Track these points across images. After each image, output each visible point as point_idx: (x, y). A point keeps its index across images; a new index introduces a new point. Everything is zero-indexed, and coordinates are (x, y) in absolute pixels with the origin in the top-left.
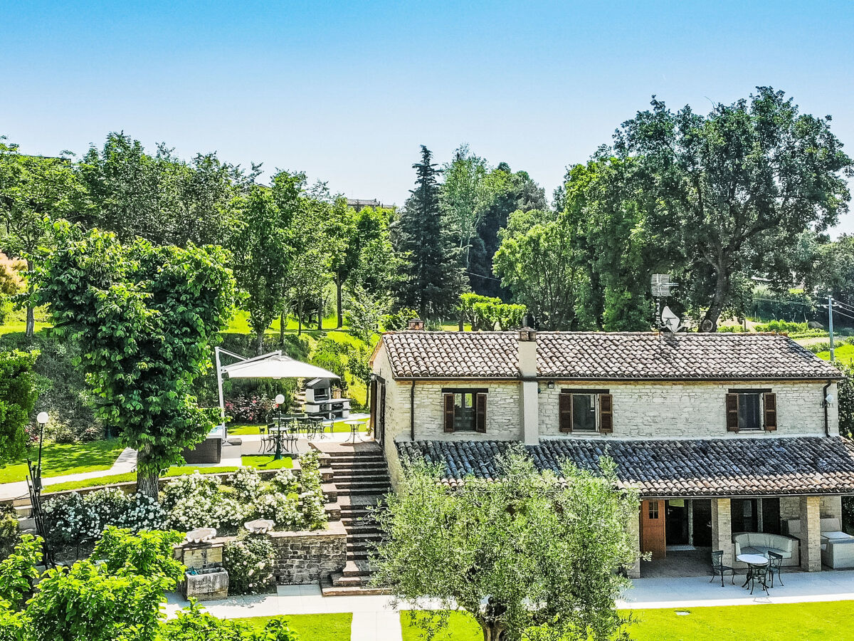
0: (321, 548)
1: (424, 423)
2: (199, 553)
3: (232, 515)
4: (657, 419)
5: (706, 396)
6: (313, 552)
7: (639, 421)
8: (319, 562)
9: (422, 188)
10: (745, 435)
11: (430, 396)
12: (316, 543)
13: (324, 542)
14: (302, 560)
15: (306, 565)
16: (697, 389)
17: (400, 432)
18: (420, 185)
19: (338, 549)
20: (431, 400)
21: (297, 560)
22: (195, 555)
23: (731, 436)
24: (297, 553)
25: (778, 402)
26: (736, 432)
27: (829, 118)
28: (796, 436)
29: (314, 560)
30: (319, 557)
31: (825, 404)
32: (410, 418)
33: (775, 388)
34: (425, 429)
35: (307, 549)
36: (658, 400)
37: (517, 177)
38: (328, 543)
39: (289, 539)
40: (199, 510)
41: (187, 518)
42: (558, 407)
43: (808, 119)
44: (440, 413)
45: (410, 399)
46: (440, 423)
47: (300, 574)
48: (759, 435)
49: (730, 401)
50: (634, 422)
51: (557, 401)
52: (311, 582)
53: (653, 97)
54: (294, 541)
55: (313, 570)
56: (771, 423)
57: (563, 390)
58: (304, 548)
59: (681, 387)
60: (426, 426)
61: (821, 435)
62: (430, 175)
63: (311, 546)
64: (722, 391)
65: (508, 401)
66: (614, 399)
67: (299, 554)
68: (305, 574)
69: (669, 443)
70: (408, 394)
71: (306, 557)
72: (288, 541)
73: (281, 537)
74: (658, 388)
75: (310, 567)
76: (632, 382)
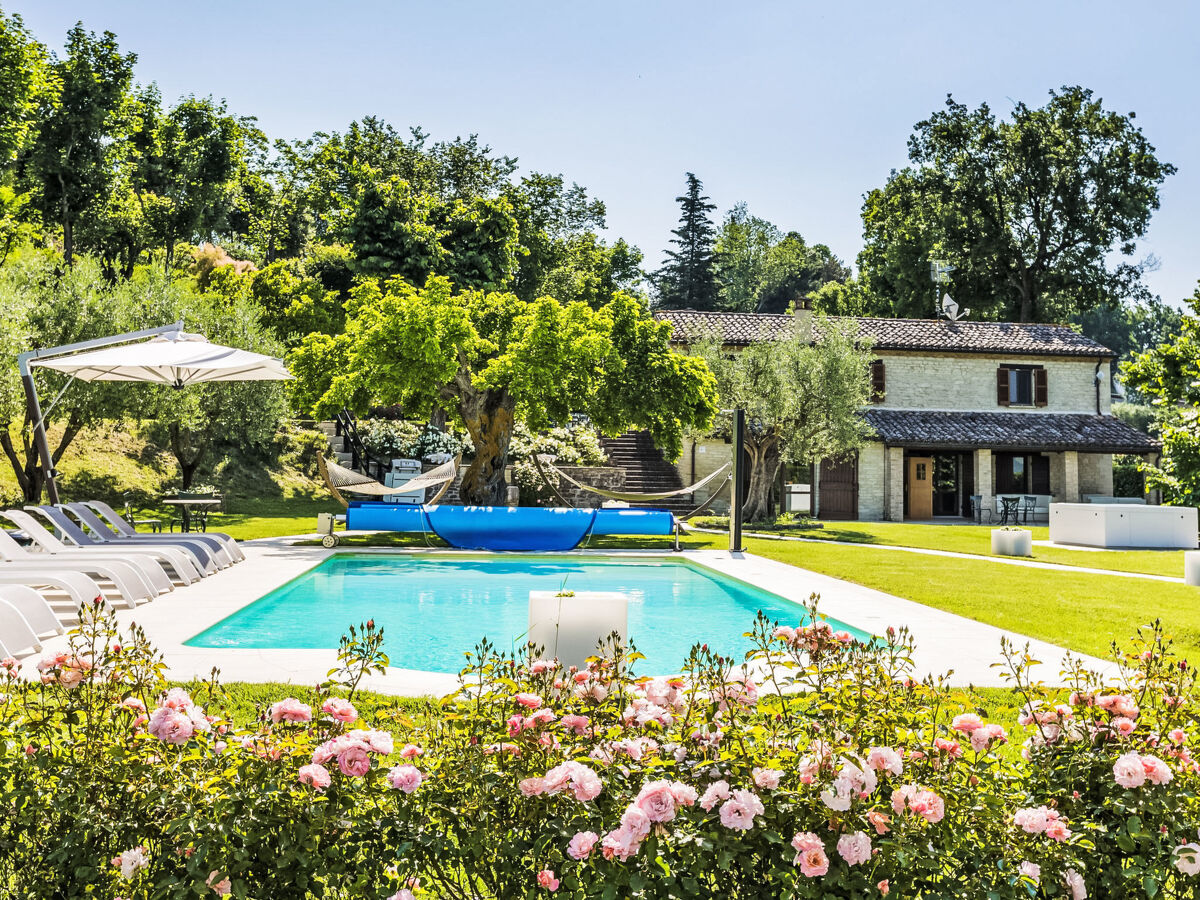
4: (928, 391)
5: (977, 370)
7: (911, 392)
9: (688, 226)
10: (1015, 410)
16: (969, 363)
18: (685, 223)
19: (617, 482)
23: (1002, 410)
25: (1050, 378)
26: (1007, 406)
27: (1133, 115)
28: (1066, 413)
31: (1097, 382)
33: (1047, 365)
36: (930, 372)
37: (814, 252)
43: (1113, 117)
48: (1030, 410)
49: (1002, 375)
50: (906, 393)
53: (949, 95)
56: (1042, 399)
59: (952, 359)
61: (1093, 413)
62: (699, 210)
64: (993, 365)
66: (887, 370)
69: (939, 413)
74: (930, 361)
76: (905, 352)
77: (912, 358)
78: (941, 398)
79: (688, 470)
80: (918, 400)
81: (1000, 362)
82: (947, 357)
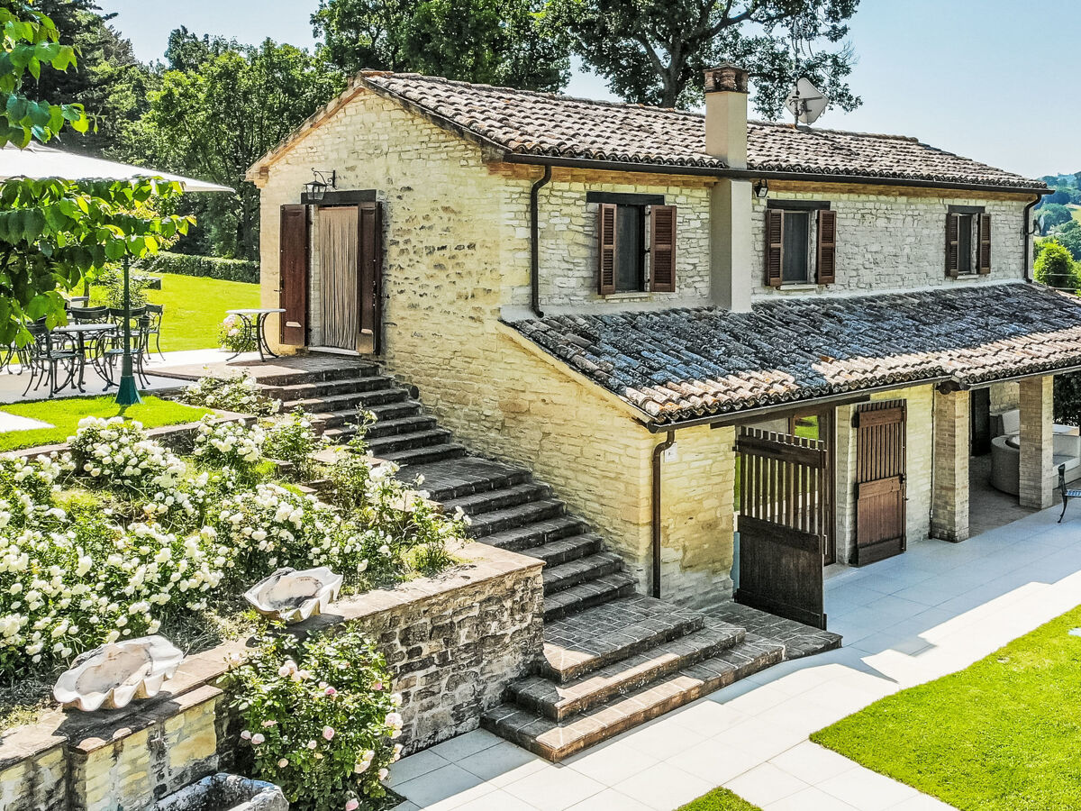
0: (482, 619)
1: (555, 276)
2: (136, 745)
3: (186, 576)
6: (463, 637)
8: (478, 662)
11: (566, 210)
12: (471, 607)
13: (489, 599)
14: (433, 669)
15: (444, 682)
17: (507, 299)
19: (523, 609)
20: (567, 220)
21: (420, 673)
22: (126, 755)
23: (949, 284)
24: (419, 651)
25: (993, 228)
26: (953, 278)
29: (466, 658)
30: (477, 648)
32: (527, 264)
33: (990, 206)
34: (557, 290)
35: (444, 631)
38: (499, 600)
39: (398, 613)
40: (58, 581)
41: (25, 619)
42: (762, 236)
44: (584, 252)
45: (528, 216)
46: (585, 274)
47: (426, 714)
48: (972, 282)
49: (950, 225)
51: (762, 225)
52: (460, 730)
54: (410, 618)
55: (464, 692)
56: (985, 261)
57: (772, 204)
58: (438, 630)
60: (558, 281)
63: (456, 620)
64: (942, 208)
67: (425, 652)
68: (442, 709)
70: (524, 203)
71: (443, 657)
72: (394, 622)
73: (373, 615)
75: (453, 684)
76: (860, 186)
77: (863, 197)
78: (890, 271)
79: (645, 515)
80: (868, 276)
81: (949, 202)
82: (901, 194)
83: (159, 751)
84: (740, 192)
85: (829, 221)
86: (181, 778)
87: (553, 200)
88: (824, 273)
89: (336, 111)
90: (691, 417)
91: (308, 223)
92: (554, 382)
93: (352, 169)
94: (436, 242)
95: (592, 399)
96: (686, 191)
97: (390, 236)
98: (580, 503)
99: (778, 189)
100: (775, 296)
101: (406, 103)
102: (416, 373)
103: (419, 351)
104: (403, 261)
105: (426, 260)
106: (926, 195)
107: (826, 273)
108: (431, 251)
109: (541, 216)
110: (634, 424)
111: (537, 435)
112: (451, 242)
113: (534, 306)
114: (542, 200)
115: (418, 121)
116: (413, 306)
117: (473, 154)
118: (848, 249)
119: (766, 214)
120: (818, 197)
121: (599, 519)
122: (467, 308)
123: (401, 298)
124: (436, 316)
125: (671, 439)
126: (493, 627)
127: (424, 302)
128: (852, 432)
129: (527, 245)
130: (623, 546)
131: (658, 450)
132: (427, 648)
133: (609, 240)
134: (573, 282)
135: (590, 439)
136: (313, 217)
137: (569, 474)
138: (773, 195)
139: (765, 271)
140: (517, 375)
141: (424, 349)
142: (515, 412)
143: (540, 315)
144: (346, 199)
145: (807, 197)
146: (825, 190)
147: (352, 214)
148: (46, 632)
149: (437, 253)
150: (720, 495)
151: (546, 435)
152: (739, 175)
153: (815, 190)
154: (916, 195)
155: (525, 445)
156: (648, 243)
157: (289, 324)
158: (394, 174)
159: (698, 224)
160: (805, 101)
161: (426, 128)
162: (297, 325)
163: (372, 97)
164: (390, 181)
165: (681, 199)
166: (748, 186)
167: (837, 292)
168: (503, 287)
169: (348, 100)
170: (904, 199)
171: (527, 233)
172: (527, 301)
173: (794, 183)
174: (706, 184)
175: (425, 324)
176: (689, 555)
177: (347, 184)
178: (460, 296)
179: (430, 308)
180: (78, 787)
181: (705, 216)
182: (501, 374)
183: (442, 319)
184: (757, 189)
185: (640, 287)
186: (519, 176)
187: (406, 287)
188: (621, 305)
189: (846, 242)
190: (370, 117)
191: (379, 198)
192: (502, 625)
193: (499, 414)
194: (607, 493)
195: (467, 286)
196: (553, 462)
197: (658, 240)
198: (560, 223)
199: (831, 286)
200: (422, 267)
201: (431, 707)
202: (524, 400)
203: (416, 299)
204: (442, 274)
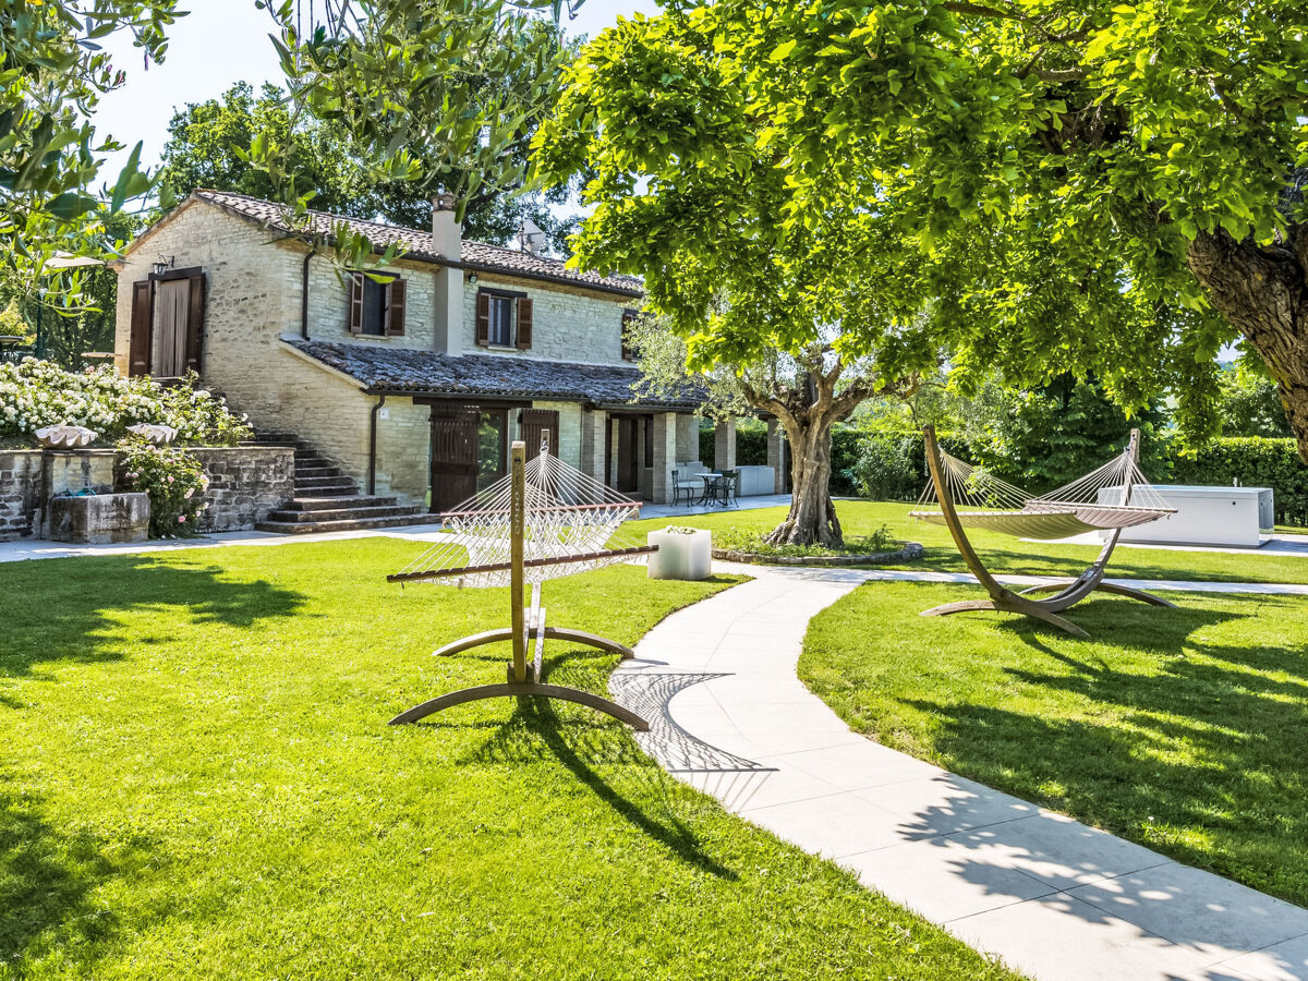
0: (257, 471)
1: (320, 317)
6: (245, 478)
8: (254, 494)
11: (328, 276)
12: (249, 463)
13: (261, 461)
14: (227, 490)
15: (234, 499)
17: (286, 328)
19: (281, 472)
20: (329, 282)
21: (220, 491)
22: (72, 466)
23: (626, 364)
24: (220, 478)
26: (630, 360)
29: (247, 490)
30: (256, 485)
32: (300, 307)
34: (320, 326)
35: (234, 471)
38: (267, 463)
39: (207, 453)
42: (473, 311)
44: (340, 304)
45: (302, 276)
46: (340, 318)
47: (223, 514)
50: (547, 339)
51: (474, 302)
52: (242, 528)
54: (215, 458)
55: (246, 507)
57: (482, 289)
58: (230, 470)
60: (321, 320)
63: (241, 467)
64: (619, 310)
65: (422, 296)
66: (533, 307)
67: (223, 480)
68: (233, 514)
70: (298, 269)
71: (233, 486)
72: (206, 459)
73: (195, 452)
75: (239, 502)
76: (550, 285)
77: (553, 293)
78: (576, 348)
79: (365, 448)
80: (557, 349)
81: (622, 305)
82: (584, 295)
83: (86, 468)
84: (455, 277)
85: (526, 306)
86: (95, 489)
87: (320, 268)
88: (522, 341)
89: (176, 216)
90: (397, 391)
91: (153, 293)
92: (313, 375)
93: (186, 254)
94: (240, 295)
95: (337, 383)
96: (416, 273)
97: (210, 295)
98: (327, 448)
99: (487, 280)
100: (484, 353)
101: (224, 207)
102: (224, 384)
103: (226, 369)
104: (218, 311)
105: (234, 308)
106: (605, 299)
107: (524, 340)
108: (237, 301)
109: (310, 277)
110: (360, 393)
111: (302, 410)
112: (250, 295)
113: (304, 333)
114: (311, 268)
115: (232, 219)
116: (224, 340)
117: (266, 237)
118: (542, 327)
119: (478, 295)
120: (518, 289)
121: (338, 456)
122: (260, 336)
123: (217, 335)
124: (239, 344)
125: (382, 401)
126: (263, 477)
127: (232, 336)
128: (517, 427)
129: (301, 294)
130: (352, 470)
131: (375, 409)
132: (224, 478)
133: (358, 297)
134: (332, 323)
135: (334, 408)
136: (157, 289)
137: (321, 431)
138: (483, 284)
139: (477, 335)
140: (290, 374)
141: (230, 367)
142: (288, 398)
143: (308, 339)
144: (180, 275)
145: (510, 288)
146: (522, 284)
147: (185, 284)
148: (27, 420)
149: (241, 303)
150: (420, 447)
151: (307, 409)
152: (454, 265)
153: (515, 283)
154: (595, 297)
155: (294, 419)
156: (387, 304)
157: (137, 363)
158: (214, 254)
159: (426, 296)
160: (529, 236)
161: (238, 223)
162: (142, 363)
163: (202, 206)
164: (212, 259)
165: (412, 278)
166: (461, 273)
167: (531, 356)
168: (283, 319)
169: (185, 208)
170: (587, 299)
171: (300, 287)
172: (299, 330)
173: (498, 276)
174: (431, 270)
175: (232, 351)
176: (396, 480)
177: (182, 264)
178: (255, 329)
179: (235, 339)
180: (49, 474)
181: (431, 291)
182: (280, 376)
183: (243, 345)
184: (468, 278)
185: (382, 333)
186: (296, 250)
187: (220, 327)
188: (365, 341)
189: (540, 323)
190: (199, 219)
191: (203, 271)
192: (268, 478)
193: (278, 402)
194: (344, 439)
195: (260, 322)
196: (311, 426)
197: (394, 302)
198: (324, 283)
199: (528, 351)
200: (231, 313)
201: (225, 510)
202: (294, 390)
203: (226, 335)
204: (244, 317)
